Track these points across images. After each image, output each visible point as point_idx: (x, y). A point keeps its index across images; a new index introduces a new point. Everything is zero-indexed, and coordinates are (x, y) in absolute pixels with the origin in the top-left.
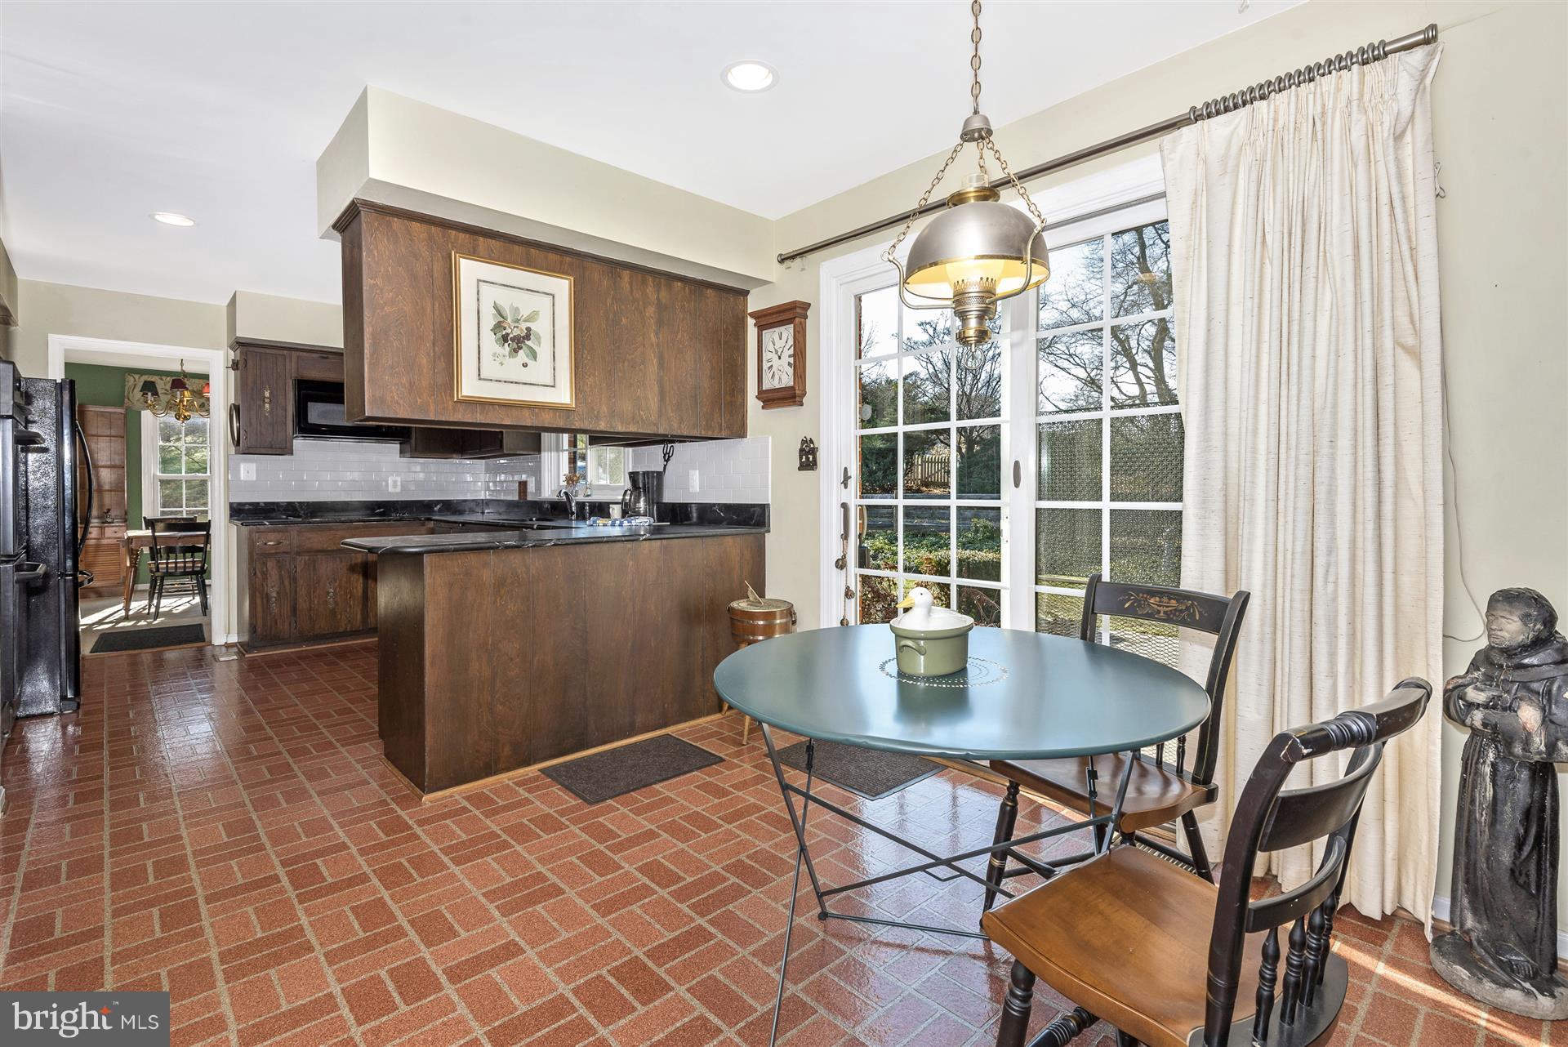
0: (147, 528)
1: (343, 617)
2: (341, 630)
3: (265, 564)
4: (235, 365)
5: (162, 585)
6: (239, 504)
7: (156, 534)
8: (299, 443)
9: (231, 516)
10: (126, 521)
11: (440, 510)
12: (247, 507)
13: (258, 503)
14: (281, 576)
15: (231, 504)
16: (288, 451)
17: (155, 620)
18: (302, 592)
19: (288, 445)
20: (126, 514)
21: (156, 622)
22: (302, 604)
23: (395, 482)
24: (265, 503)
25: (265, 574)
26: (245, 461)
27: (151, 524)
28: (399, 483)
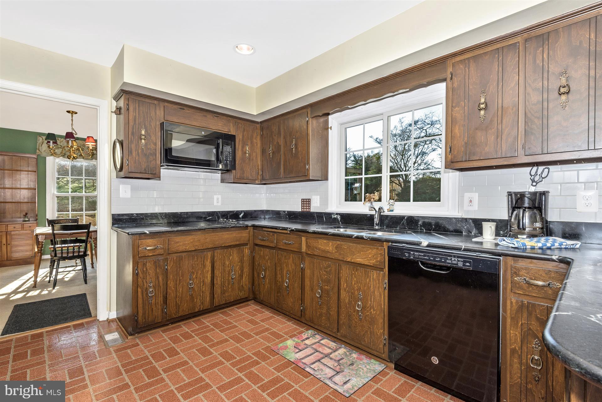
0: (49, 226)
1: (198, 300)
2: (197, 310)
3: (145, 264)
4: (118, 111)
5: (58, 264)
6: (119, 215)
7: (55, 232)
8: (165, 172)
9: (113, 224)
10: (36, 220)
11: (243, 217)
12: (125, 217)
13: (132, 214)
14: (156, 274)
15: (113, 215)
16: (156, 176)
17: (54, 288)
18: (171, 284)
19: (157, 171)
20: (37, 216)
21: (54, 291)
22: (171, 295)
23: (218, 199)
24: (137, 214)
25: (145, 273)
26: (124, 183)
27: (52, 223)
28: (220, 199)
